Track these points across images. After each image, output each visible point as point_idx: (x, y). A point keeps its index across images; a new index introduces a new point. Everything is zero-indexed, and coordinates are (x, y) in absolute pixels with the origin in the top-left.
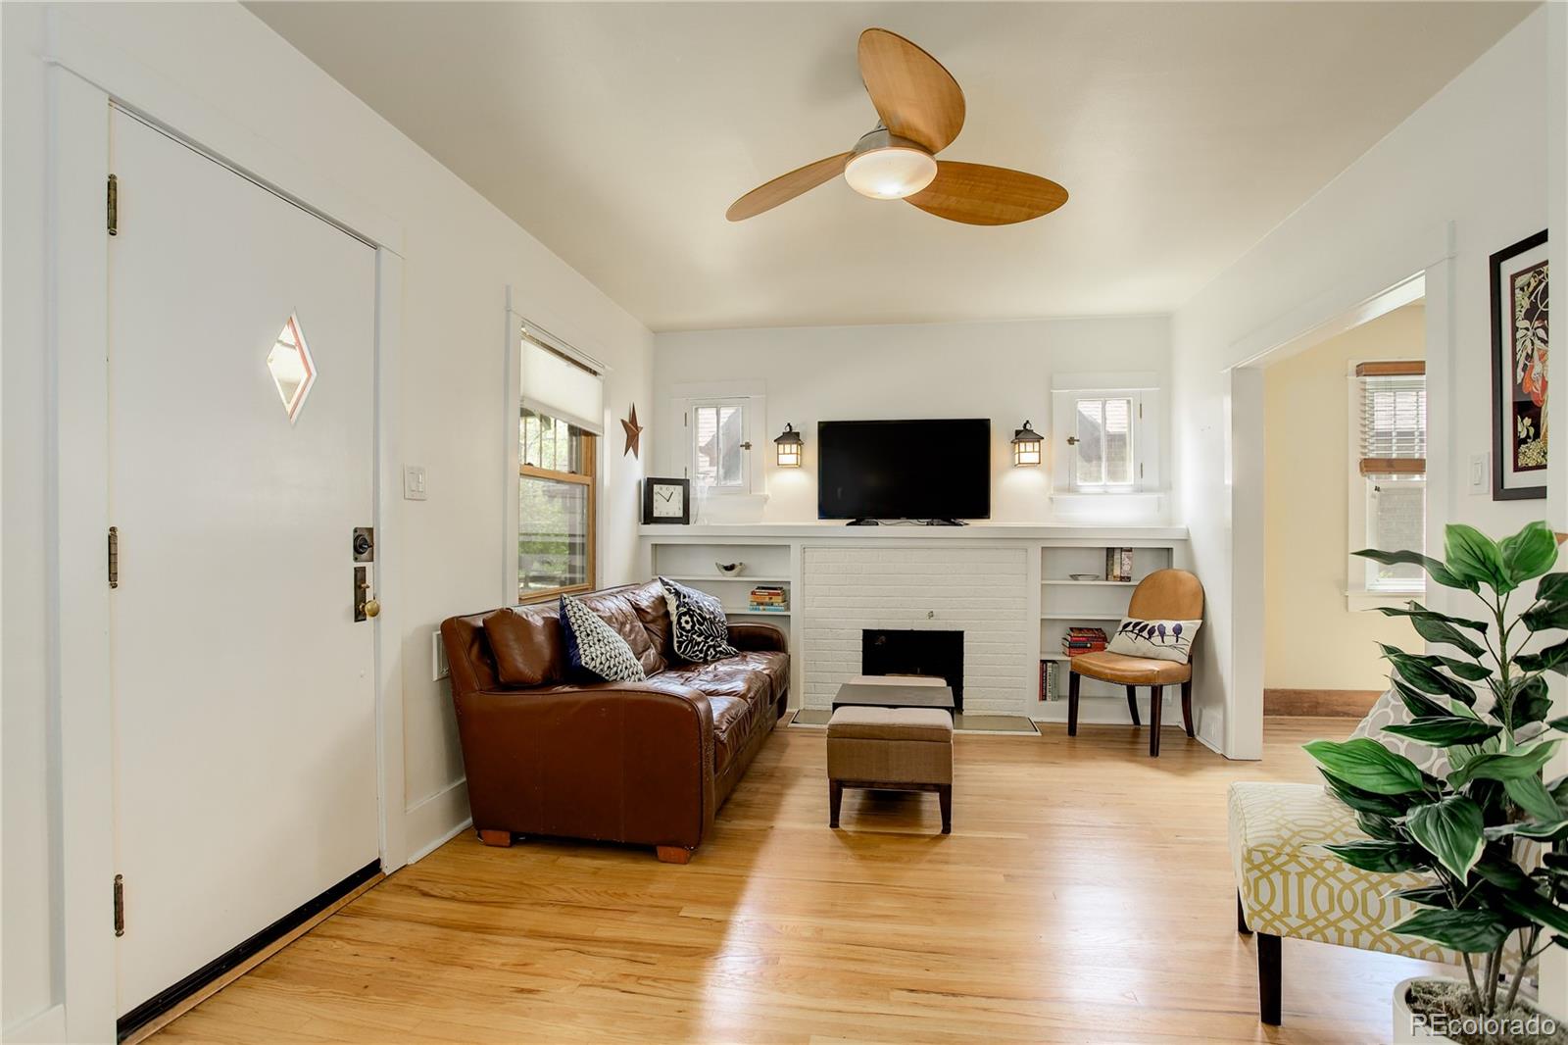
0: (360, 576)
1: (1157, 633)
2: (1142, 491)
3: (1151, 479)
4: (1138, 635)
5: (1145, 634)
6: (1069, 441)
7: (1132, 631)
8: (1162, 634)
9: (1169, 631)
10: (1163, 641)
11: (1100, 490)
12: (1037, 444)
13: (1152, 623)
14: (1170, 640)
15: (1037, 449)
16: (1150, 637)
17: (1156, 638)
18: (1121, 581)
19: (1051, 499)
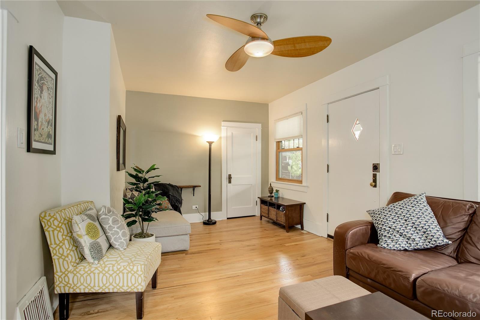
0: (375, 176)
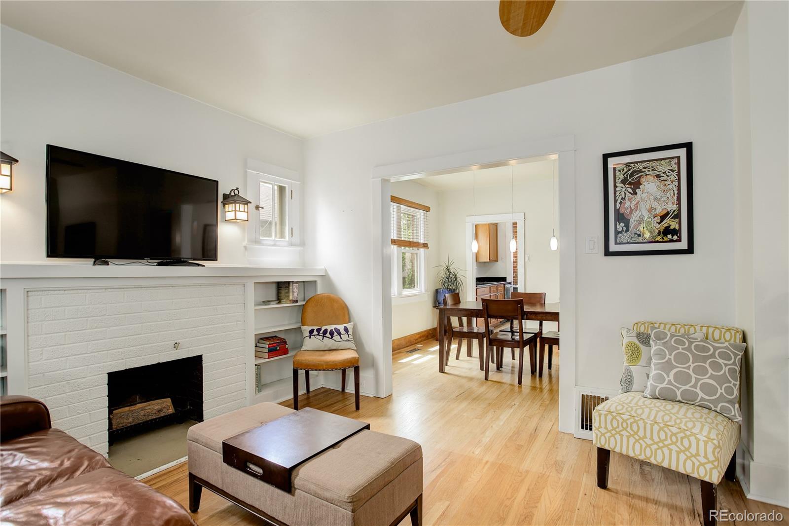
1: (336, 334)
2: (292, 245)
3: (296, 239)
4: (323, 336)
5: (328, 335)
6: (256, 207)
7: (318, 335)
8: (339, 334)
9: (343, 331)
10: (341, 338)
11: (272, 243)
12: (246, 206)
13: (330, 328)
14: (345, 337)
15: (246, 210)
16: (332, 337)
17: (336, 337)
18: (293, 303)
19: (245, 248)
